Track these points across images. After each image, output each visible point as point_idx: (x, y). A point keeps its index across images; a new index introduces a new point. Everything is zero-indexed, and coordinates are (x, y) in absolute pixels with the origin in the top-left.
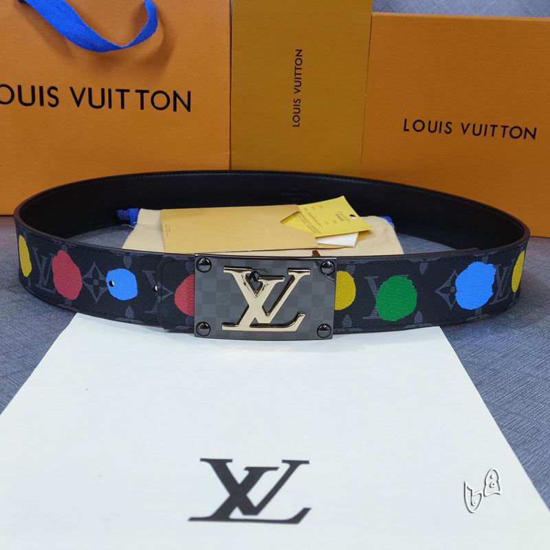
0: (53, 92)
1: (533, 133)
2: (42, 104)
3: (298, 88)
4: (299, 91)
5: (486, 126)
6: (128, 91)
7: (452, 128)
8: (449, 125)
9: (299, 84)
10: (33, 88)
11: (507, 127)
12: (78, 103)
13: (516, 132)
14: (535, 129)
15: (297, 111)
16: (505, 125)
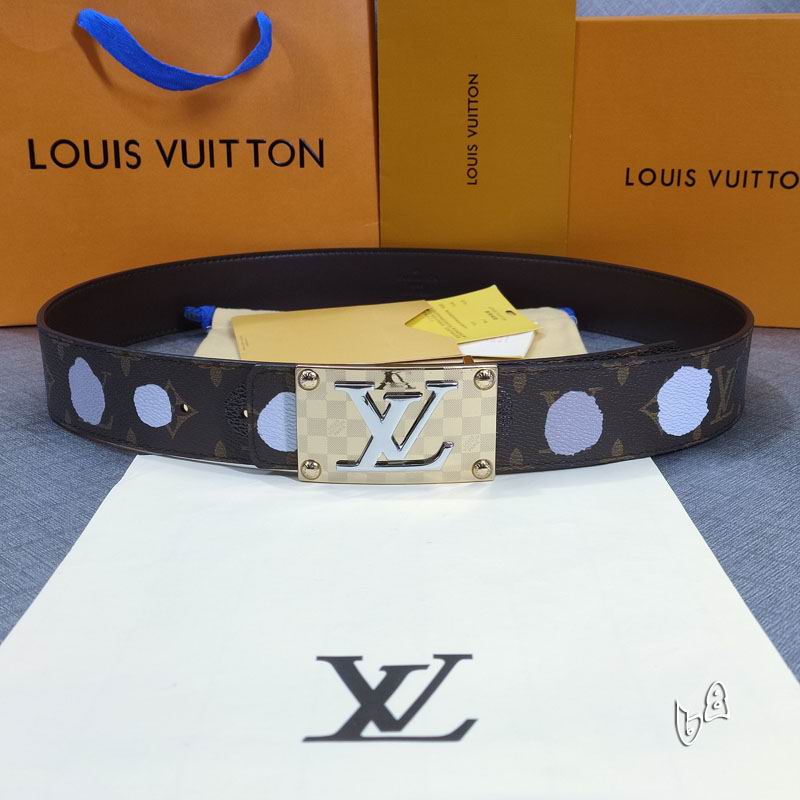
3: (474, 129)
4: (475, 133)
9: (474, 123)
15: (473, 162)
16: (773, 170)
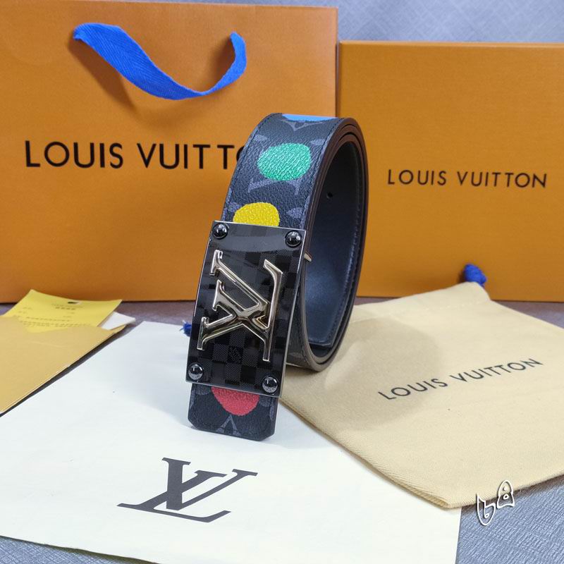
0: (116, 150)
1: (542, 180)
2: (102, 164)
5: (487, 174)
6: (208, 146)
7: (447, 179)
8: (443, 175)
10: (92, 146)
11: (512, 174)
12: (147, 163)
13: (523, 180)
14: (545, 176)
